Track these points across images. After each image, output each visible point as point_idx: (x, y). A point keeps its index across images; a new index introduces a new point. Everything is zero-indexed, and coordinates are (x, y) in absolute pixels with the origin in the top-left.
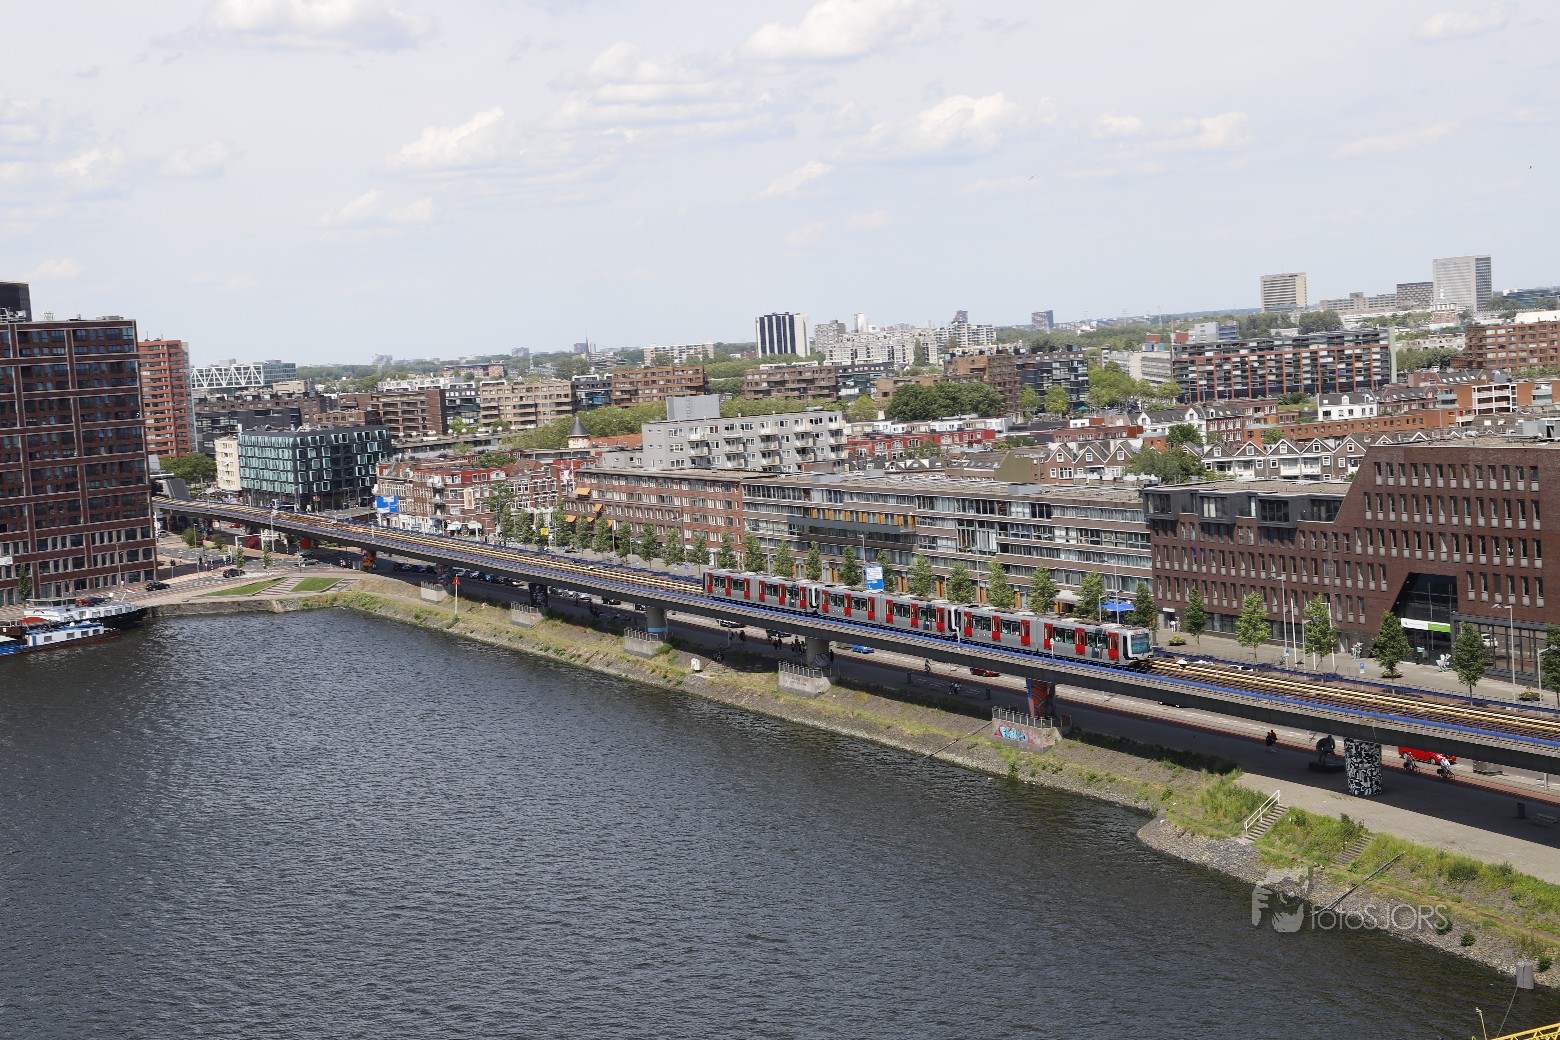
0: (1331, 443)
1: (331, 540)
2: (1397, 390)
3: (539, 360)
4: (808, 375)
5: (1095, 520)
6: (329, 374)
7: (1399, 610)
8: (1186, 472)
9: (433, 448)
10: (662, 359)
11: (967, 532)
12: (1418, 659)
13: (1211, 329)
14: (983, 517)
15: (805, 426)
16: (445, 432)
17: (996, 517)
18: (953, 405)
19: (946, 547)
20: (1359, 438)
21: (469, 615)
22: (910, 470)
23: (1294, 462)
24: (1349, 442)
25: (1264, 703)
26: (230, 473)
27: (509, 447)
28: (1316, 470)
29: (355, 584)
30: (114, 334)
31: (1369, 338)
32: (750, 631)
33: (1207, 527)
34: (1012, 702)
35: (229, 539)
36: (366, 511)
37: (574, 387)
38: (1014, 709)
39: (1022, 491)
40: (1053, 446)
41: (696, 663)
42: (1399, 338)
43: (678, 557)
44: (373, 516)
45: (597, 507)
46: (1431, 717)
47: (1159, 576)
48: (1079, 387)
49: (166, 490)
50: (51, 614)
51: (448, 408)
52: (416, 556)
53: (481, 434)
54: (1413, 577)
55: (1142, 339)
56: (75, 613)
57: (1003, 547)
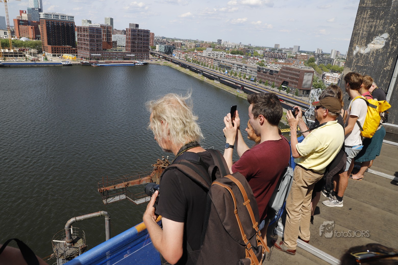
0: (279, 65)
1: (167, 58)
2: (287, 60)
3: (192, 40)
4: (222, 47)
5: (252, 69)
6: (169, 39)
7: (282, 84)
8: (263, 65)
9: (180, 49)
10: (206, 43)
11: (237, 68)
12: (283, 90)
13: (268, 49)
14: (240, 67)
15: (221, 53)
16: (181, 47)
17: (241, 67)
18: (238, 53)
19: (235, 70)
20: (282, 65)
21: (181, 69)
22: (232, 60)
23: (274, 66)
24: (281, 65)
26: (157, 49)
27: (188, 50)
28: (277, 67)
29: (170, 63)
30: (147, 32)
31: (285, 53)
32: (212, 75)
33: (264, 72)
34: (239, 88)
35: (157, 56)
36: (171, 55)
37: (196, 44)
38: (239, 89)
39: (244, 65)
40: (248, 60)
41: (205, 78)
42: (288, 54)
43: (205, 66)
44: (172, 56)
45: (197, 59)
46: (283, 97)
47: (257, 77)
48: (252, 53)
49: (151, 50)
50: (138, 62)
51: (182, 45)
52: (176, 61)
53: (185, 48)
54: (284, 81)
55: (260, 49)
56: (140, 62)
57: (241, 71)
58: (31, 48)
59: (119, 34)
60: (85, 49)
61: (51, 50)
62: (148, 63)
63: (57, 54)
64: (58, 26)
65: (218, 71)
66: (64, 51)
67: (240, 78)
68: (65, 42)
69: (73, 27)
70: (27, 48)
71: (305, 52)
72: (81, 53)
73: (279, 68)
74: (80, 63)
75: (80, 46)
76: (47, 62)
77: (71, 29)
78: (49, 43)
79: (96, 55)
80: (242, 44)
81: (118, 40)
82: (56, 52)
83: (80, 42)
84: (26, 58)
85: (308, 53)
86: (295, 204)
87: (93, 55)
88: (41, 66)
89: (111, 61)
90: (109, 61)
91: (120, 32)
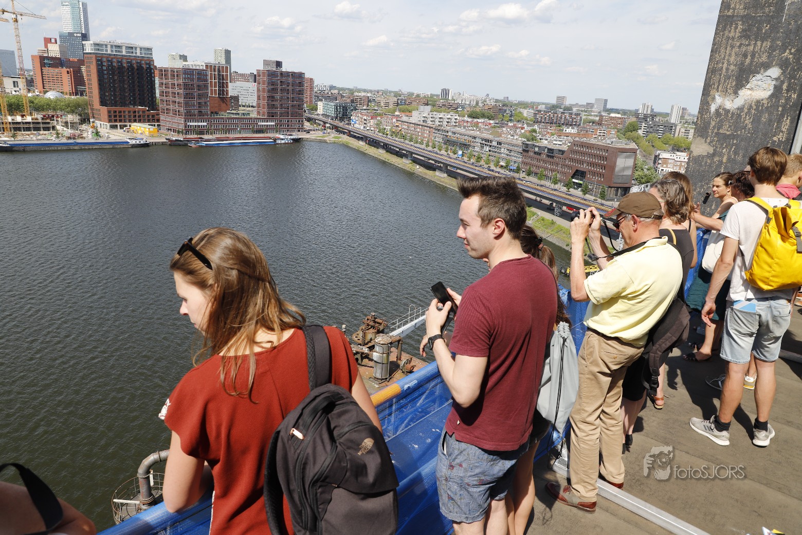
0: (565, 137)
1: (341, 128)
2: (582, 127)
3: (390, 92)
4: (451, 104)
5: (511, 148)
6: (343, 89)
7: (573, 177)
8: (533, 140)
9: (365, 110)
10: (418, 96)
11: (482, 146)
12: (574, 188)
13: (544, 106)
14: (486, 143)
15: (449, 117)
16: (368, 106)
17: (489, 144)
18: (483, 116)
19: (477, 149)
20: (572, 138)
21: (369, 149)
22: (471, 130)
23: (556, 141)
24: (569, 138)
25: (540, 194)
26: (320, 110)
27: (382, 112)
28: (561, 143)
29: (345, 138)
30: (300, 75)
31: (577, 115)
32: (430, 161)
33: (535, 153)
35: (320, 125)
36: (349, 122)
37: (398, 100)
39: (496, 139)
40: (504, 129)
41: (418, 167)
42: (585, 115)
43: (417, 143)
44: (350, 124)
45: (400, 129)
46: (574, 201)
47: (523, 163)
48: (512, 116)
49: (307, 112)
50: (282, 137)
51: (369, 101)
52: (359, 134)
53: (376, 108)
54: (577, 170)
55: (528, 107)
56: (287, 137)
57: (490, 151)
58: (68, 112)
59: (243, 81)
60: (175, 112)
61: (106, 117)
62: (303, 138)
63: (118, 124)
64: (121, 67)
65: (443, 152)
66: (134, 117)
67: (487, 166)
68: (134, 99)
69: (151, 69)
70: (59, 113)
71: (617, 111)
72: (168, 121)
73: (565, 144)
74: (165, 141)
75: (165, 107)
76: (101, 140)
77: (147, 74)
78: (103, 103)
79: (196, 124)
80: (490, 97)
81: (241, 93)
82: (116, 120)
83: (165, 98)
84: (58, 134)
85: (624, 112)
86: (586, 409)
87: (191, 124)
88: (86, 148)
89: (227, 135)
90: (223, 136)
91: (244, 77)
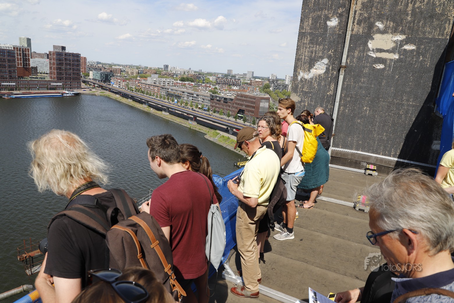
0: (233, 92)
1: (105, 87)
2: (241, 86)
3: (134, 66)
4: (170, 74)
5: (204, 98)
6: (105, 64)
7: (238, 113)
8: (216, 93)
9: (119, 76)
10: (150, 69)
11: (188, 97)
12: (239, 119)
13: (221, 75)
14: (191, 95)
15: (169, 80)
16: (121, 74)
18: (188, 80)
19: (185, 98)
20: (236, 92)
21: (123, 99)
22: (182, 88)
23: (228, 93)
25: (221, 122)
26: (91, 77)
27: (129, 78)
28: (231, 95)
29: (107, 93)
30: (77, 56)
31: (239, 80)
32: (159, 106)
33: (217, 100)
34: (191, 119)
35: (91, 85)
36: (109, 84)
37: (139, 71)
38: (191, 120)
39: (195, 93)
40: (200, 87)
41: (152, 109)
42: (242, 80)
43: (151, 95)
44: (110, 84)
45: (141, 87)
46: (240, 126)
47: (211, 105)
48: (204, 80)
49: (83, 77)
50: (67, 92)
51: (121, 71)
52: (116, 90)
53: (126, 75)
54: (240, 109)
55: (212, 75)
56: (70, 92)
57: (192, 99)
59: (40, 58)
62: (80, 93)
65: (166, 100)
67: (192, 108)
71: (259, 78)
73: (233, 95)
79: (8, 84)
80: (192, 69)
81: (39, 65)
85: (263, 78)
87: (5, 84)
89: (30, 91)
90: (28, 91)
91: (41, 56)
